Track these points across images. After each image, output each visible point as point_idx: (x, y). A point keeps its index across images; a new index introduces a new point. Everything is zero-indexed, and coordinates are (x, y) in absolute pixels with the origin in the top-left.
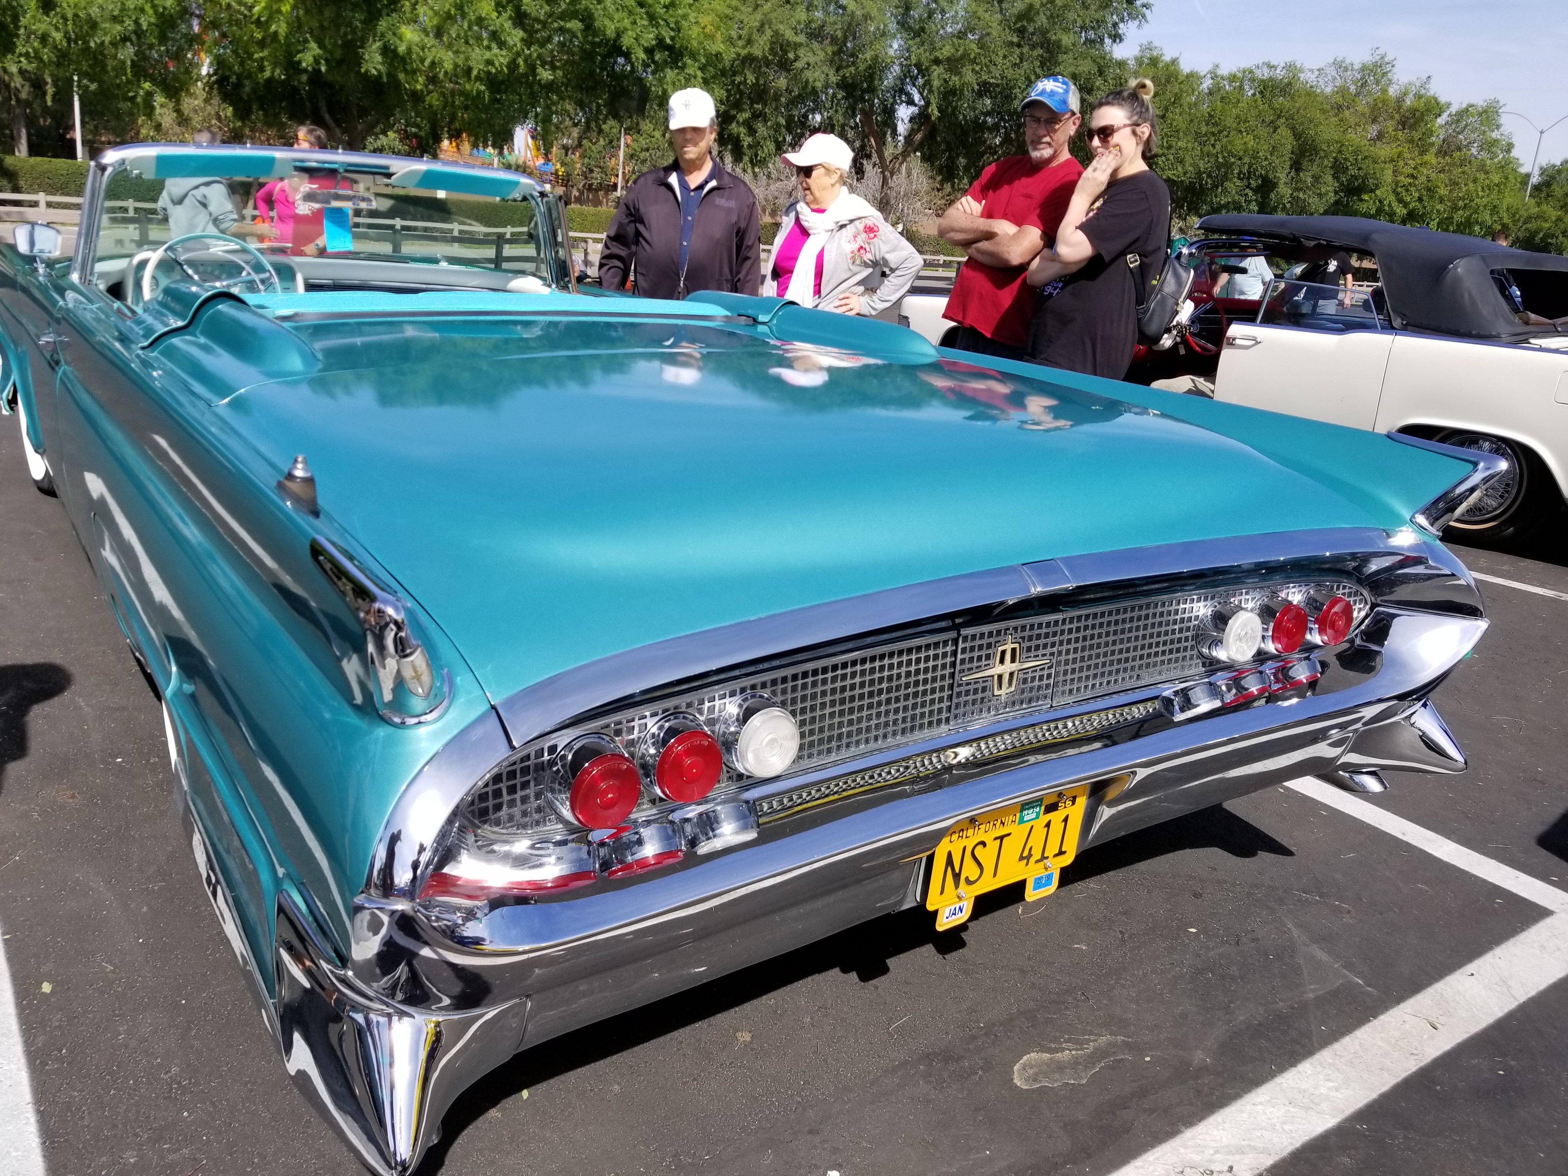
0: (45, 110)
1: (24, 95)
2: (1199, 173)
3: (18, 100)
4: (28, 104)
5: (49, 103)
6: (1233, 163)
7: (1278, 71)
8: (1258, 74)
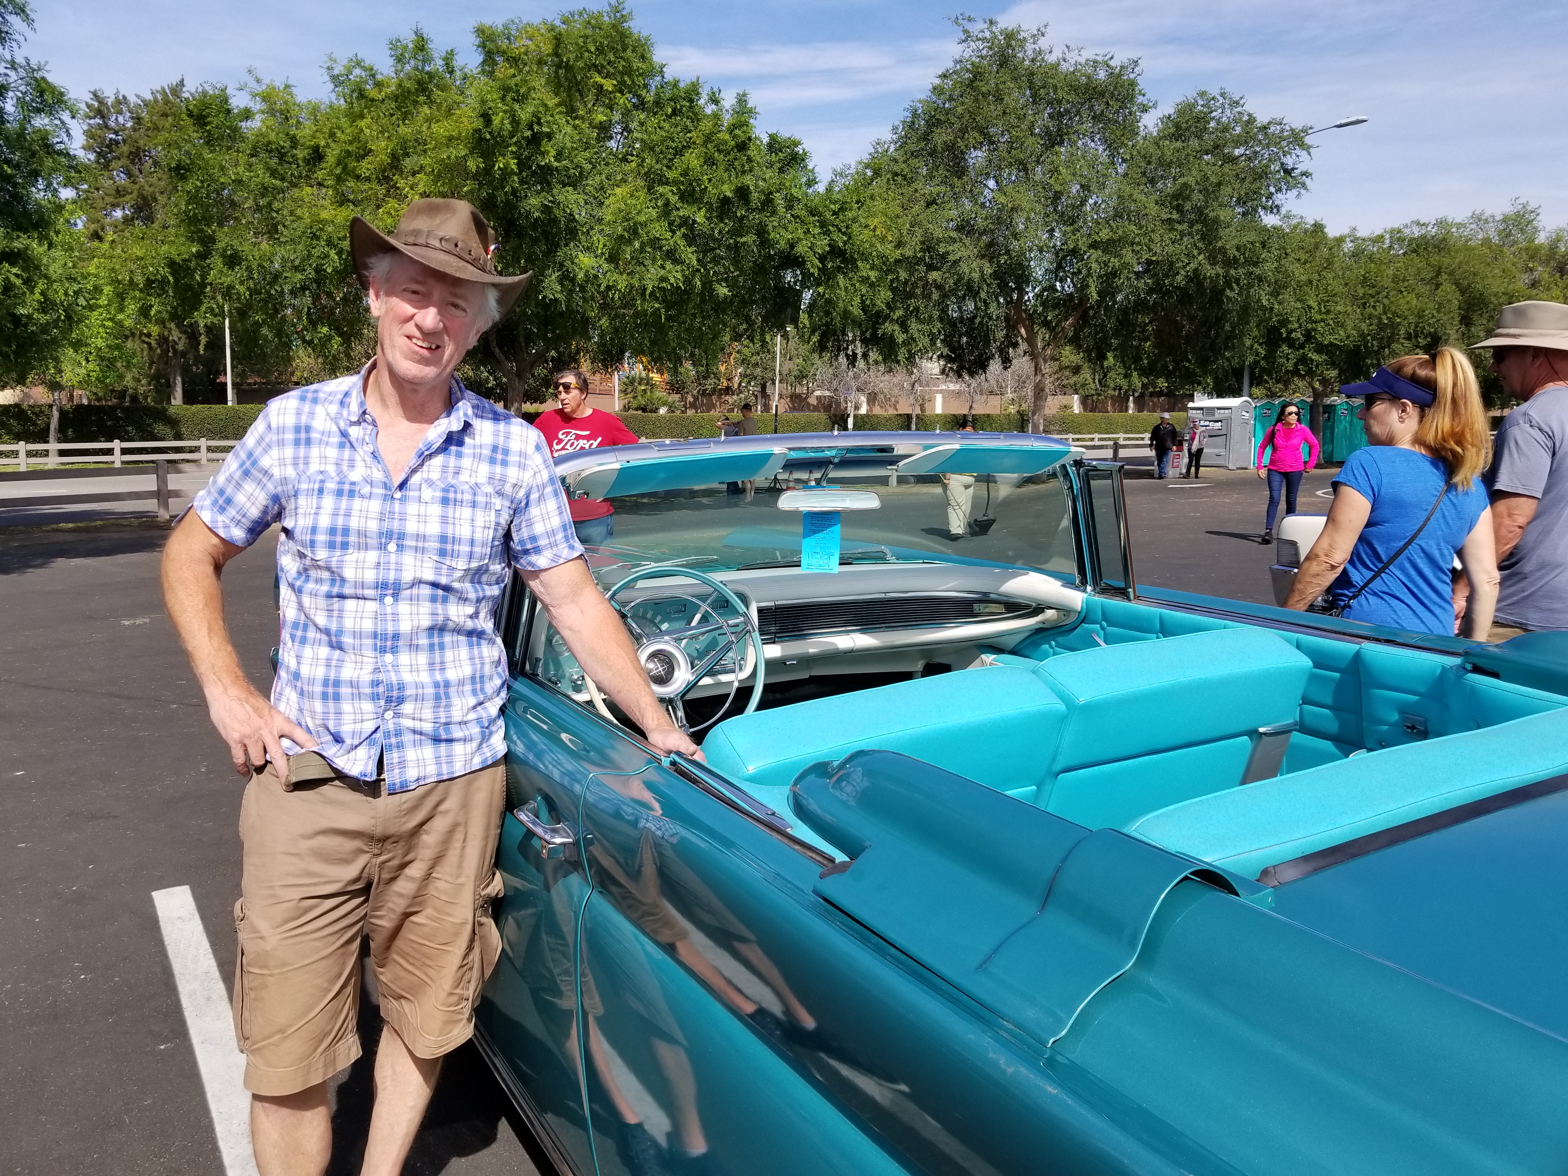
0: (198, 358)
1: (180, 347)
2: (1363, 336)
3: (175, 351)
4: (183, 354)
5: (202, 352)
6: (1399, 324)
7: (1429, 228)
8: (1407, 231)
